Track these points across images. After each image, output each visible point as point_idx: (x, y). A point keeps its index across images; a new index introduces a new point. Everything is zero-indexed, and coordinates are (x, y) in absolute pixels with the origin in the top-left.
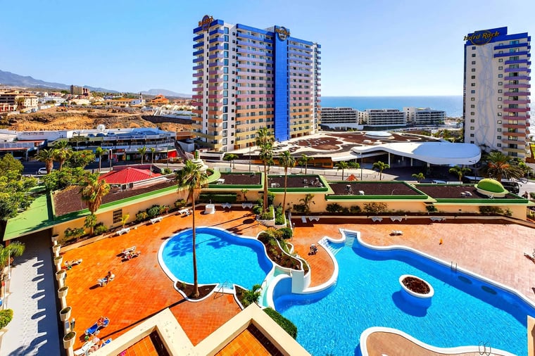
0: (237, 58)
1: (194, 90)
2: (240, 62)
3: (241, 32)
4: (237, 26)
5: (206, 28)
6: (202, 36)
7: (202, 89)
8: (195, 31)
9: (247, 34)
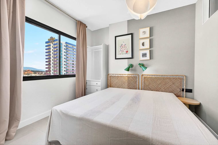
0: (66, 56)
1: (46, 68)
2: (67, 57)
3: (67, 45)
4: (66, 43)
5: (52, 42)
6: (50, 45)
7: (50, 68)
8: (46, 43)
9: (70, 46)
